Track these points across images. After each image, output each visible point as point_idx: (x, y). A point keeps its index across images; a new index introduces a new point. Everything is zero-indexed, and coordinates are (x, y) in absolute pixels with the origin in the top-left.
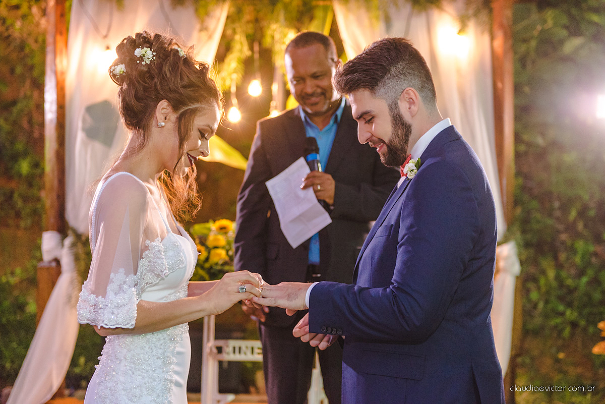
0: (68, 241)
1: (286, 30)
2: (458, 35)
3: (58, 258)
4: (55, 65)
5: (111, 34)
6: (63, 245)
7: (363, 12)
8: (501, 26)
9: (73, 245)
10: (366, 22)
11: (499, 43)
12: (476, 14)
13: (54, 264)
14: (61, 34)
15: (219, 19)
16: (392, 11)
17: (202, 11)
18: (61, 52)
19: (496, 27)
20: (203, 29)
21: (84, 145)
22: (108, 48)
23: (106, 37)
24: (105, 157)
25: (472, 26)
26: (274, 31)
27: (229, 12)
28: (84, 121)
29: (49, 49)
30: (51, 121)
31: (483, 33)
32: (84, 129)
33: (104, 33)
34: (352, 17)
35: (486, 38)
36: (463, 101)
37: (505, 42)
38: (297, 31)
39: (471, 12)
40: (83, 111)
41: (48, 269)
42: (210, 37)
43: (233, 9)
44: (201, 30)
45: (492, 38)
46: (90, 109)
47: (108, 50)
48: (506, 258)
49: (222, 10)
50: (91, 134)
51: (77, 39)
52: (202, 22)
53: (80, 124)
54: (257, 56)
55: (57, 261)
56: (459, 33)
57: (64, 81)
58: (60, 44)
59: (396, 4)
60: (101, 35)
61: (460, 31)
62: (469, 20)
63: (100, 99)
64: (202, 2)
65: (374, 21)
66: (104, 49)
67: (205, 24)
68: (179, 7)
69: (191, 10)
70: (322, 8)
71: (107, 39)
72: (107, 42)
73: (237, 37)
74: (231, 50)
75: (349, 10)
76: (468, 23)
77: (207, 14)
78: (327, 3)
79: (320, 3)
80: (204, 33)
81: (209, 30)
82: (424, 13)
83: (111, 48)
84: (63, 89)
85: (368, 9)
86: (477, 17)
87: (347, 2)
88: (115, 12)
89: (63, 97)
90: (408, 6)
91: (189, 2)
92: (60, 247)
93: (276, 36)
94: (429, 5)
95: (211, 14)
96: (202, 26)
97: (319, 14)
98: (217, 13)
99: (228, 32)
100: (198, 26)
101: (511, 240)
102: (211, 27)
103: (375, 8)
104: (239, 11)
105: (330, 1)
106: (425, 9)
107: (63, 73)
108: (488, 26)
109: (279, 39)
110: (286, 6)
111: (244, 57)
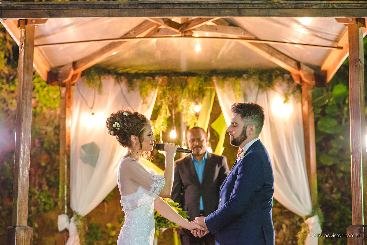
0: (72, 219)
1: (190, 103)
2: (284, 104)
3: (67, 228)
5: (94, 107)
6: (70, 221)
7: (232, 92)
8: (307, 98)
9: (76, 220)
10: (234, 98)
11: (305, 108)
12: (293, 92)
14: (68, 107)
15: (153, 98)
16: (248, 92)
17: (144, 94)
18: (69, 117)
19: (304, 99)
20: (145, 102)
22: (93, 114)
23: (92, 108)
25: (291, 98)
26: (183, 103)
27: (158, 93)
31: (297, 102)
32: (81, 158)
33: (91, 107)
34: (225, 95)
35: (299, 105)
36: (288, 140)
37: (309, 108)
38: (195, 103)
39: (290, 91)
40: (80, 148)
42: (148, 107)
43: (161, 92)
44: (143, 103)
45: (302, 106)
46: (84, 147)
47: (93, 115)
48: (313, 224)
49: (155, 92)
50: (85, 160)
51: (76, 110)
52: (144, 99)
53: (79, 156)
54: (174, 117)
55: (66, 231)
56: (284, 103)
58: (68, 113)
59: (249, 88)
60: (89, 107)
61: (285, 102)
62: (290, 96)
63: (89, 141)
64: (144, 89)
65: (238, 97)
66: (91, 114)
67: (145, 100)
68: (131, 92)
69: (138, 93)
70: (210, 90)
71: (92, 110)
72: (93, 111)
73: (163, 106)
74: (160, 114)
75: (224, 91)
76: (289, 97)
77: (147, 95)
78: (212, 88)
79: (209, 88)
80: (145, 105)
81: (148, 103)
82: (265, 93)
83: (95, 114)
84: (69, 136)
85: (234, 91)
86: (294, 94)
87: (223, 87)
88: (97, 95)
89: (70, 141)
90: (257, 88)
91: (137, 89)
92: (68, 222)
93: (185, 106)
94: (267, 88)
95: (149, 95)
96: (144, 101)
97: (208, 93)
98: (152, 94)
99: (159, 104)
100: (142, 102)
101: (316, 215)
102: (149, 102)
103: (238, 90)
104: (164, 93)
105: (214, 86)
106: (266, 90)
107: (69, 128)
108: (300, 99)
109: (186, 108)
110: (189, 90)
111: (167, 117)
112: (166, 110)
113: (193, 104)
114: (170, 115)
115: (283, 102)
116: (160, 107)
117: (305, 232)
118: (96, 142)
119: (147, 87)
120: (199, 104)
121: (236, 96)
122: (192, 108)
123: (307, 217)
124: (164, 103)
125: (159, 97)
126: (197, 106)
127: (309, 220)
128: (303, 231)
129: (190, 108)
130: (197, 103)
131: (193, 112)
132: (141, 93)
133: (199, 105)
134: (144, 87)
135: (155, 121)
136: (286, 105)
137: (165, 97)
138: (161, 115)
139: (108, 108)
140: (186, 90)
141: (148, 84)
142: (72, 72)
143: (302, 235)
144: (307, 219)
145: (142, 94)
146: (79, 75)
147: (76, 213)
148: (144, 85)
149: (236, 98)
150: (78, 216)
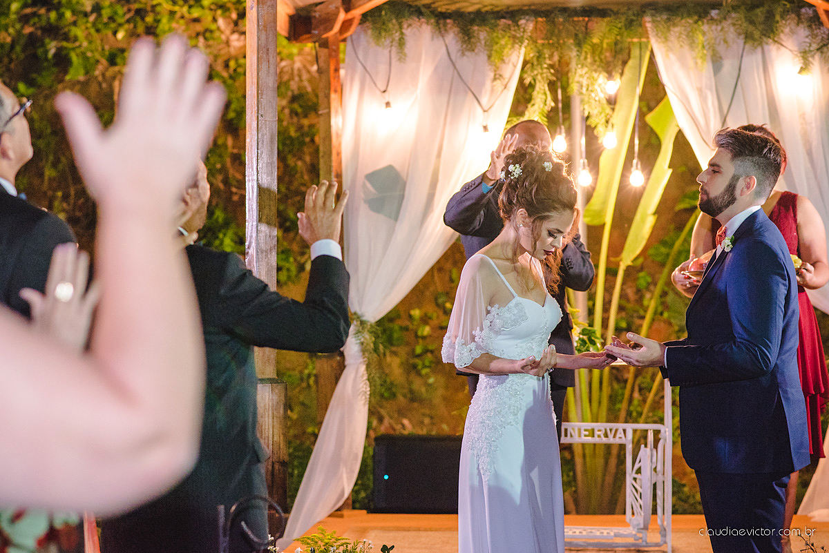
1: (595, 75)
2: (799, 75)
4: (329, 126)
5: (389, 89)
7: (686, 49)
10: (691, 63)
12: (820, 48)
15: (515, 66)
16: (721, 50)
17: (495, 58)
18: (337, 112)
20: (498, 77)
22: (388, 104)
23: (384, 91)
24: (391, 232)
25: (816, 62)
26: (581, 76)
27: (525, 56)
28: (366, 190)
32: (366, 201)
33: (383, 89)
34: (672, 56)
36: (809, 153)
38: (606, 75)
39: (815, 46)
40: (364, 179)
42: (505, 87)
43: (531, 53)
44: (495, 79)
46: (371, 177)
47: (388, 108)
49: (519, 51)
50: (374, 205)
51: (352, 95)
52: (496, 69)
54: (560, 105)
56: (800, 72)
58: (334, 104)
59: (725, 41)
60: (380, 90)
61: (802, 70)
62: (813, 56)
63: (382, 164)
64: (495, 47)
65: (699, 61)
66: (384, 106)
67: (499, 72)
68: (467, 53)
69: (483, 57)
70: (638, 45)
71: (386, 94)
72: (387, 97)
73: (538, 86)
74: (532, 102)
75: (670, 49)
76: (811, 59)
77: (502, 60)
78: (644, 40)
79: (635, 40)
80: (498, 82)
81: (504, 79)
82: (759, 49)
83: (392, 104)
84: (339, 154)
85: (692, 44)
86: (822, 52)
87: (666, 39)
88: (395, 64)
89: (340, 163)
90: (741, 41)
91: (480, 47)
93: (585, 82)
94: (765, 39)
95: (507, 61)
96: (495, 75)
97: (635, 52)
98: (514, 57)
99: (528, 81)
100: (492, 75)
102: (506, 75)
103: (700, 46)
104: (540, 56)
105: (648, 38)
106: (761, 44)
107: (338, 136)
109: (588, 86)
110: (594, 48)
111: (547, 109)
112: (545, 94)
113: (602, 78)
114: (553, 104)
115: (798, 69)
116: (532, 86)
118: (397, 165)
119: (503, 42)
120: (614, 77)
121: (695, 58)
122: (599, 85)
124: (539, 78)
126: (611, 82)
129: (596, 87)
130: (610, 75)
131: (602, 96)
132: (489, 57)
133: (614, 80)
134: (497, 43)
136: (805, 76)
137: (540, 64)
138: (533, 105)
139: (419, 91)
140: (587, 48)
141: (503, 37)
142: (342, 16)
145: (492, 59)
146: (356, 22)
148: (496, 40)
149: (696, 63)
150: (362, 323)
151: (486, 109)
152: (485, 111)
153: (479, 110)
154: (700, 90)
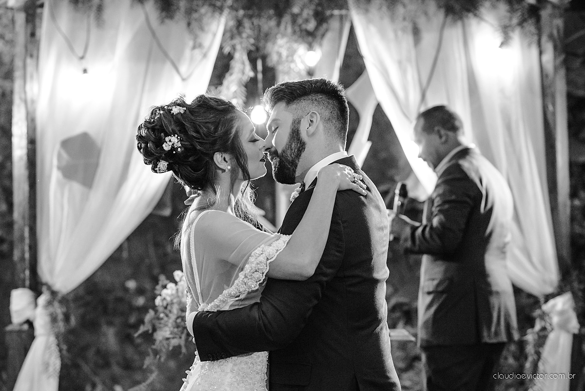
0: (42, 300)
1: (295, 45)
3: (31, 319)
4: (25, 92)
5: (88, 55)
6: (36, 305)
7: (386, 22)
8: (551, 37)
9: (49, 303)
10: (391, 35)
11: (549, 57)
12: (521, 24)
13: (26, 327)
14: (31, 56)
15: (215, 35)
16: (422, 22)
17: (194, 24)
18: (32, 77)
19: (544, 39)
20: (197, 46)
21: (61, 186)
22: (85, 71)
23: (82, 58)
24: (85, 199)
25: (516, 36)
26: (280, 46)
27: (226, 25)
28: (59, 157)
29: (18, 74)
30: (21, 158)
31: (530, 45)
32: (59, 168)
33: (80, 54)
34: (373, 29)
35: (534, 51)
36: (508, 127)
37: (555, 58)
38: (306, 46)
39: (515, 21)
40: (58, 146)
41: (20, 332)
42: (205, 56)
43: (232, 23)
44: (194, 48)
45: (541, 53)
46: (66, 144)
47: (85, 74)
48: (562, 313)
49: (219, 21)
50: (68, 172)
51: (49, 61)
52: (195, 37)
53: (55, 162)
54: (260, 76)
55: (30, 323)
56: (500, 46)
57: (34, 111)
58: (30, 68)
59: (426, 13)
60: (77, 56)
61: (502, 44)
62: (513, 31)
63: (78, 131)
64: (195, 15)
65: (400, 33)
66: (81, 72)
67: (199, 41)
68: (167, 21)
69: (183, 24)
70: (338, 18)
71: (84, 61)
72: (85, 64)
73: (237, 56)
74: (230, 71)
75: (370, 21)
76: (511, 34)
77: (202, 29)
78: (344, 12)
79: (336, 12)
80: (197, 52)
81: (204, 48)
82: (459, 24)
83: (89, 71)
84: (34, 120)
85: (393, 18)
86: (522, 27)
87: (367, 11)
88: (94, 31)
90: (441, 14)
91: (180, 15)
92: (32, 306)
93: (284, 53)
94: (466, 13)
95: (206, 28)
96: (195, 43)
97: (334, 24)
98: (214, 27)
99: (227, 50)
100: (191, 43)
101: (567, 291)
102: (206, 43)
103: (401, 19)
104: (239, 24)
105: (348, 9)
106: (461, 18)
107: (34, 101)
108: (536, 38)
109: (287, 57)
110: (294, 18)
111: (245, 78)
112: (243, 63)
113: (301, 50)
114: (252, 74)
115: (499, 43)
116: (230, 57)
117: (544, 329)
118: (92, 133)
119: (203, 10)
120: (314, 48)
121: (395, 32)
122: (300, 57)
123: (548, 297)
124: (238, 47)
125: (228, 35)
126: (311, 52)
127: (551, 302)
128: (538, 327)
129: (296, 57)
130: (310, 47)
131: (302, 67)
132: (189, 24)
133: (314, 51)
134: (196, 11)
135: (219, 88)
136: (505, 50)
137: (240, 33)
138: (231, 74)
139: (116, 59)
140: (287, 18)
141: (203, 5)
143: (536, 337)
144: (546, 300)
145: (192, 26)
147: (49, 288)
148: (195, 7)
149: (396, 36)
150: (54, 293)
151: (185, 76)
152: (184, 80)
153: (177, 79)
154: (400, 63)
